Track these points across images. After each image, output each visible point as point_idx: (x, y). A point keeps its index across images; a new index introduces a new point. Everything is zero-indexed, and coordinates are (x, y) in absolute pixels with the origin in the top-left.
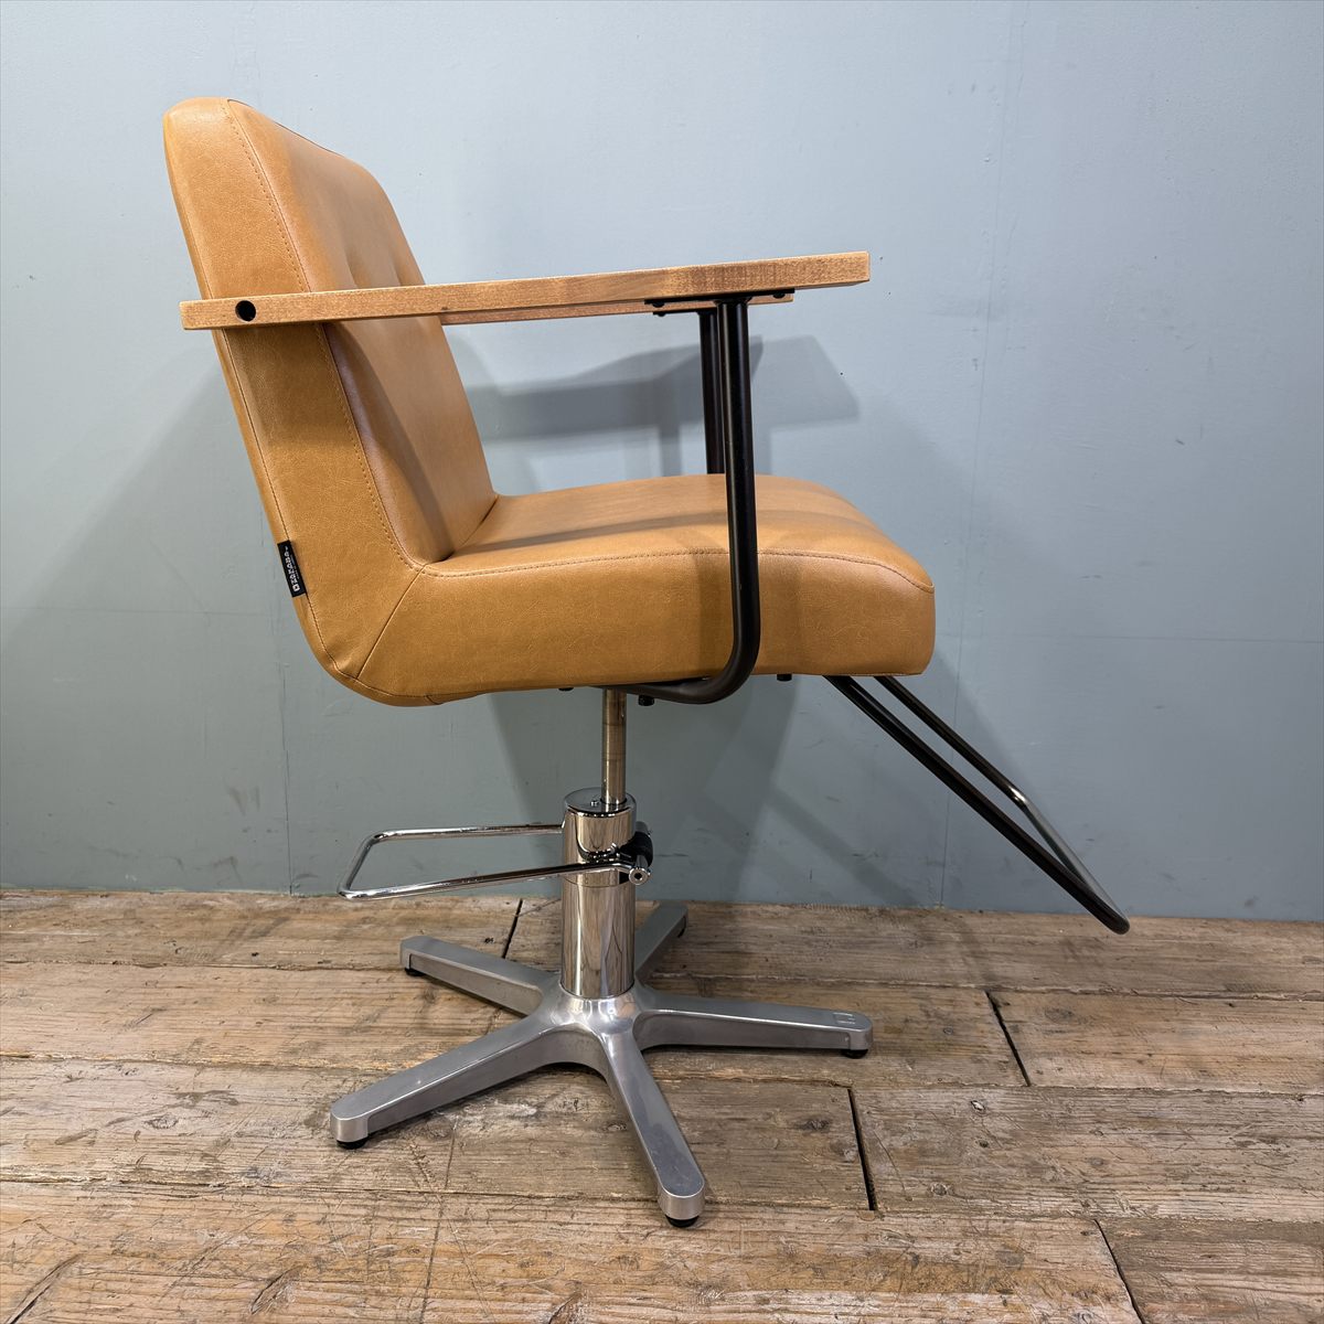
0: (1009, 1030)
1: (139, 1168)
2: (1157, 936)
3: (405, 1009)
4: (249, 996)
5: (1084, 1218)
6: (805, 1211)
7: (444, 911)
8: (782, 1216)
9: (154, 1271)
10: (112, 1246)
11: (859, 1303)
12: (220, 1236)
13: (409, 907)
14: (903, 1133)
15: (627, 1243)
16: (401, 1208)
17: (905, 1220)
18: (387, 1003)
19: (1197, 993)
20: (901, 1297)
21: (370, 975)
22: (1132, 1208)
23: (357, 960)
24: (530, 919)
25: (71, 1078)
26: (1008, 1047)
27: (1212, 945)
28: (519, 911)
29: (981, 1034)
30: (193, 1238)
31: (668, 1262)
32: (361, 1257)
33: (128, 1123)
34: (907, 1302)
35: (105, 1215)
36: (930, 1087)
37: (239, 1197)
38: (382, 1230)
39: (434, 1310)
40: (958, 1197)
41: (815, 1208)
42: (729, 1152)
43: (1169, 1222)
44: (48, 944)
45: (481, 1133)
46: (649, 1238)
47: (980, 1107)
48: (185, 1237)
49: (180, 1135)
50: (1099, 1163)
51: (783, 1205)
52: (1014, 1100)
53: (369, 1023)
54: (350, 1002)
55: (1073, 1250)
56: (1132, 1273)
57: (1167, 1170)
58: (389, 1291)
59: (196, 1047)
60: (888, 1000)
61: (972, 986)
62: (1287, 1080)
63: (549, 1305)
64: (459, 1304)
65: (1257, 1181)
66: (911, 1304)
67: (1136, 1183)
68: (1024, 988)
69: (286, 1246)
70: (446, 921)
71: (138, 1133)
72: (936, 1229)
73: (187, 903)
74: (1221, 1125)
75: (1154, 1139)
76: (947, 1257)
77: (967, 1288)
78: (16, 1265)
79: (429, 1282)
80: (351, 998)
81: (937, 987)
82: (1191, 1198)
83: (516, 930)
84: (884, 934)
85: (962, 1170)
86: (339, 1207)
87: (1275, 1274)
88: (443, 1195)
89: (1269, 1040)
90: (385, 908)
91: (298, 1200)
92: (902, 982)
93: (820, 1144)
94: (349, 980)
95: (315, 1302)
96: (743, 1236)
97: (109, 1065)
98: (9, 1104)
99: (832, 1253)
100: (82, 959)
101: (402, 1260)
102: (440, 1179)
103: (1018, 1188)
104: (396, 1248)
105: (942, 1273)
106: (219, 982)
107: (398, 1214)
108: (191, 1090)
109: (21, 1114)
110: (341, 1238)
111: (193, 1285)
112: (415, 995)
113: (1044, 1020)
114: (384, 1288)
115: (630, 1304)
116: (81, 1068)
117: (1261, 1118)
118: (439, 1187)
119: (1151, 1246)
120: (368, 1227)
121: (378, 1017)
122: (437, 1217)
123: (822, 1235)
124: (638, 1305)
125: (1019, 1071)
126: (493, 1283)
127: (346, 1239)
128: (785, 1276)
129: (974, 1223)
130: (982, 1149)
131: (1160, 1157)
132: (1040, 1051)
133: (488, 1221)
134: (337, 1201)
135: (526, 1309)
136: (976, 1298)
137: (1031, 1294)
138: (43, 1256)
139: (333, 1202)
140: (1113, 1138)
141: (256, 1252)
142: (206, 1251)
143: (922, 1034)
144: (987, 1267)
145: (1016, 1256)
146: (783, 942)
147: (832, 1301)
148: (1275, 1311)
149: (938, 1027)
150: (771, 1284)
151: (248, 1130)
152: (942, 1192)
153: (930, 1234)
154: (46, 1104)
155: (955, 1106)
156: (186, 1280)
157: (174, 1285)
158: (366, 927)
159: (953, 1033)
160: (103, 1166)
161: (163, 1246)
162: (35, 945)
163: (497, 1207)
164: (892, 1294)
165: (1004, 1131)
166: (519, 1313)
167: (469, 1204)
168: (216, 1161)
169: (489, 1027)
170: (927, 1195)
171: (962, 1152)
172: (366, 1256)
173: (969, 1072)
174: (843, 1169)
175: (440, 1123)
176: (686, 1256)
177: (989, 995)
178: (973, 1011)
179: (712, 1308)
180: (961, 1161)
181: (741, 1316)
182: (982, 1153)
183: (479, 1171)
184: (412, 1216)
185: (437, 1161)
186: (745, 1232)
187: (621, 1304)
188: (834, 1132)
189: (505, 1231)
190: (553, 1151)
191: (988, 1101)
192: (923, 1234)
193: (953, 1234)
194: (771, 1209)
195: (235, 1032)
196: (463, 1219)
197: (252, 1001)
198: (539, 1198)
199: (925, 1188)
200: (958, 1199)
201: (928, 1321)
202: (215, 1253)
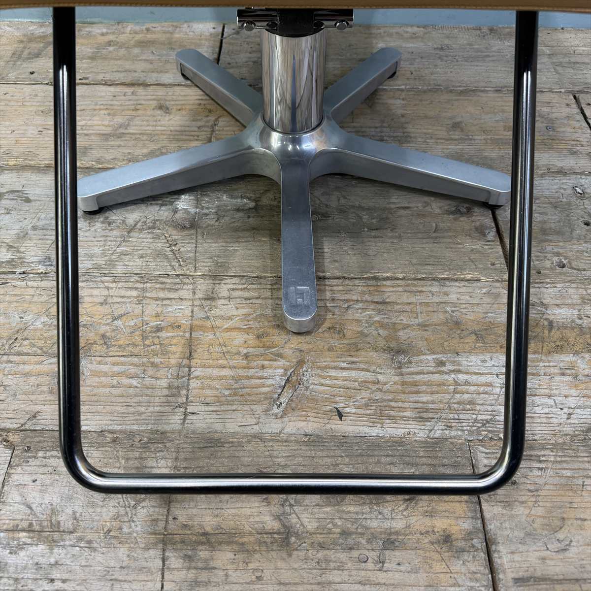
3: (147, 118)
4: (31, 109)
6: (463, 283)
7: (168, 35)
8: (445, 289)
12: (28, 318)
13: (141, 31)
15: (334, 315)
16: (163, 289)
17: (538, 290)
18: (134, 113)
20: (543, 358)
21: (119, 89)
23: (108, 77)
24: (232, 41)
28: (223, 34)
29: (573, 130)
30: (7, 321)
31: (366, 331)
32: (137, 333)
34: (549, 362)
37: (39, 282)
38: (152, 308)
39: (197, 378)
40: (574, 269)
41: (469, 280)
42: (400, 235)
45: (217, 224)
46: (350, 311)
47: (581, 192)
51: (445, 279)
53: (122, 130)
54: (106, 112)
58: (161, 363)
60: (503, 104)
61: (563, 90)
63: (281, 371)
64: (215, 372)
66: (551, 364)
70: (170, 43)
72: (562, 297)
76: (573, 321)
79: (190, 353)
80: (107, 109)
83: (223, 50)
84: (494, 49)
85: (575, 247)
86: (117, 290)
88: (194, 277)
90: (124, 33)
93: (467, 227)
94: (103, 94)
95: (105, 374)
96: (418, 307)
99: (488, 320)
101: (169, 334)
102: (190, 263)
104: (163, 324)
105: (571, 335)
106: (8, 97)
107: (162, 295)
110: (120, 317)
111: (11, 362)
112: (153, 106)
114: (157, 360)
115: (342, 368)
118: (189, 270)
120: (140, 306)
121: (128, 125)
122: (191, 296)
123: (478, 304)
124: (348, 369)
126: (239, 353)
127: (124, 318)
128: (455, 342)
129: (589, 291)
130: (586, 227)
133: (229, 298)
134: (114, 285)
135: (265, 375)
139: (111, 285)
142: (18, 331)
146: (422, 58)
147: (493, 363)
150: (444, 348)
152: (563, 266)
153: (558, 302)
155: (562, 191)
156: (5, 358)
158: (111, 49)
159: (554, 130)
163: (234, 287)
164: (537, 356)
166: (261, 378)
167: (214, 284)
168: (19, 252)
169: (212, 134)
170: (552, 269)
171: (572, 230)
172: (141, 333)
173: (569, 162)
174: (486, 247)
175: (185, 216)
176: (378, 325)
177: (575, 97)
178: (566, 111)
179: (404, 370)
180: (572, 238)
181: (426, 378)
182: (587, 231)
183: (218, 256)
184: (172, 297)
185: (187, 248)
186: (420, 304)
187: (335, 368)
188: (476, 216)
189: (243, 308)
190: (271, 238)
191: (586, 186)
192: (553, 302)
193: (574, 301)
194: (437, 283)
195: (24, 140)
196: (211, 298)
197: (33, 113)
198: (264, 277)
199: (550, 262)
200: (575, 271)
201: (566, 378)
202: (25, 334)
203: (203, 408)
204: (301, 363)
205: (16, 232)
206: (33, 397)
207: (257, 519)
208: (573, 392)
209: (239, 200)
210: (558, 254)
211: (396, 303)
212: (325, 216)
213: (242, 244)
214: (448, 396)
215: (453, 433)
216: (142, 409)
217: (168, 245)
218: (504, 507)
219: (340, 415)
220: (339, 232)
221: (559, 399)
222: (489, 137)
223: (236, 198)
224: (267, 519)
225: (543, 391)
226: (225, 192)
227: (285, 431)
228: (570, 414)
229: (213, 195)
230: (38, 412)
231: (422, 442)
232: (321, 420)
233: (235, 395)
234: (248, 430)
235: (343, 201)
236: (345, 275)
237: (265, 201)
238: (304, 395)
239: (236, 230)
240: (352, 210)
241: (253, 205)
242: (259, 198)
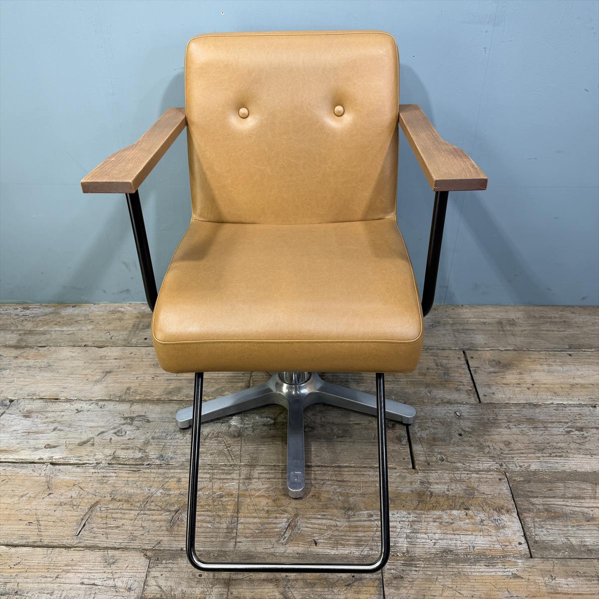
0: (472, 372)
1: (115, 458)
2: (541, 317)
4: (147, 363)
5: (500, 472)
9: (129, 508)
10: (110, 497)
11: (409, 516)
12: (153, 490)
14: (426, 429)
15: (315, 488)
16: (223, 473)
17: (427, 474)
19: (556, 350)
20: (425, 513)
22: (520, 466)
25: (78, 411)
26: (472, 382)
27: (565, 321)
29: (459, 375)
30: (142, 492)
31: (332, 497)
32: (210, 498)
33: (106, 434)
34: (428, 515)
35: (105, 481)
36: (437, 405)
37: (157, 470)
38: (217, 485)
39: (241, 523)
40: (448, 462)
41: (390, 468)
42: (354, 441)
43: (535, 473)
44: (54, 335)
45: (253, 434)
46: (324, 486)
47: (459, 415)
48: (139, 491)
49: (129, 439)
50: (508, 444)
52: (473, 411)
55: (495, 488)
56: (518, 499)
57: (536, 446)
58: (223, 515)
59: (128, 392)
61: (457, 348)
62: (590, 397)
63: (286, 520)
64: (251, 520)
65: (573, 451)
67: (522, 453)
68: (480, 349)
69: (180, 494)
71: (111, 439)
72: (440, 478)
73: (112, 309)
74: (561, 422)
75: (532, 430)
76: (444, 492)
77: (452, 508)
78: (74, 507)
79: (238, 510)
81: (442, 349)
82: (545, 461)
85: (451, 449)
87: (575, 498)
88: (240, 466)
89: (585, 375)
91: (181, 471)
92: (426, 347)
93: (392, 436)
96: (361, 484)
97: (93, 403)
98: (55, 425)
99: (398, 491)
100: (71, 344)
101: (227, 499)
102: (238, 458)
103: (474, 457)
104: (223, 493)
105: (441, 500)
106: (132, 355)
108: (130, 416)
109: (61, 430)
110: (201, 489)
111: (146, 514)
113: (488, 366)
114: (221, 513)
115: (318, 518)
116: (81, 405)
117: (577, 418)
118: (238, 462)
119: (527, 485)
120: (211, 483)
122: (238, 477)
123: (394, 482)
124: (321, 519)
125: (476, 395)
126: (264, 510)
127: (203, 490)
129: (455, 475)
130: (459, 437)
131: (533, 439)
132: (485, 384)
133: (259, 478)
135: (278, 522)
136: (455, 512)
137: (477, 510)
138: (84, 502)
140: (514, 430)
141: (168, 498)
142: (148, 497)
143: (435, 376)
144: (460, 497)
145: (472, 491)
147: (398, 515)
148: (573, 516)
149: (441, 372)
150: (373, 507)
151: (156, 435)
152: (442, 460)
153: (437, 481)
154: (70, 425)
155: (448, 414)
156: (142, 512)
157: (138, 514)
159: (448, 375)
160: (100, 456)
161: (131, 496)
162: (48, 336)
163: (262, 471)
164: (422, 511)
165: (469, 428)
166: (275, 524)
167: (251, 470)
168: (145, 452)
169: (250, 378)
170: (436, 462)
171: (451, 438)
172: (212, 498)
173: (454, 396)
174: (401, 448)
175: (235, 429)
176: (339, 494)
177: (464, 352)
178: (457, 362)
179: (351, 519)
180: (450, 443)
181: (362, 523)
182: (459, 439)
183: (253, 453)
184: (228, 477)
185: (236, 449)
186: (363, 482)
187: (315, 518)
188: (398, 429)
189: (266, 484)
190: (282, 442)
191: (463, 411)
192: (434, 481)
193: (446, 481)
194: (372, 470)
195: (144, 384)
196: (249, 478)
197: (148, 366)
198: (278, 466)
199: (435, 458)
200: (449, 463)
201: (436, 524)
202: (152, 499)
203: (245, 539)
204: (296, 515)
205: (143, 440)
206: (158, 533)
207: (272, 594)
208: (439, 531)
209: (265, 419)
210: (440, 453)
211: (350, 481)
212: (313, 428)
213: (267, 446)
214: (372, 533)
215: (373, 553)
216: (214, 540)
217: (225, 447)
218: (395, 589)
219: (316, 543)
220: (320, 438)
221: (430, 535)
222: (409, 380)
223: (264, 418)
224: (277, 594)
225: (422, 530)
226: (257, 414)
227: (287, 552)
228: (435, 543)
229: (251, 416)
230: (161, 541)
231: (357, 557)
232: (306, 546)
233: (261, 533)
234: (268, 551)
235: (323, 419)
236: (323, 464)
237: (280, 419)
238: (297, 533)
239: (263, 437)
240: (328, 425)
241: (272, 422)
242: (277, 417)
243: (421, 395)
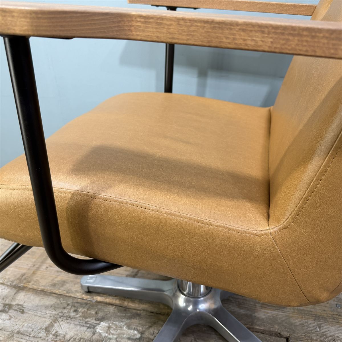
59: (21, 278)
108: (10, 303)
151: (23, 329)
195: (37, 272)
205: (8, 333)
223: (131, 329)
226: (126, 324)
229: (119, 325)
237: (147, 334)
241: (138, 336)
242: (145, 331)
243: (309, 329)
